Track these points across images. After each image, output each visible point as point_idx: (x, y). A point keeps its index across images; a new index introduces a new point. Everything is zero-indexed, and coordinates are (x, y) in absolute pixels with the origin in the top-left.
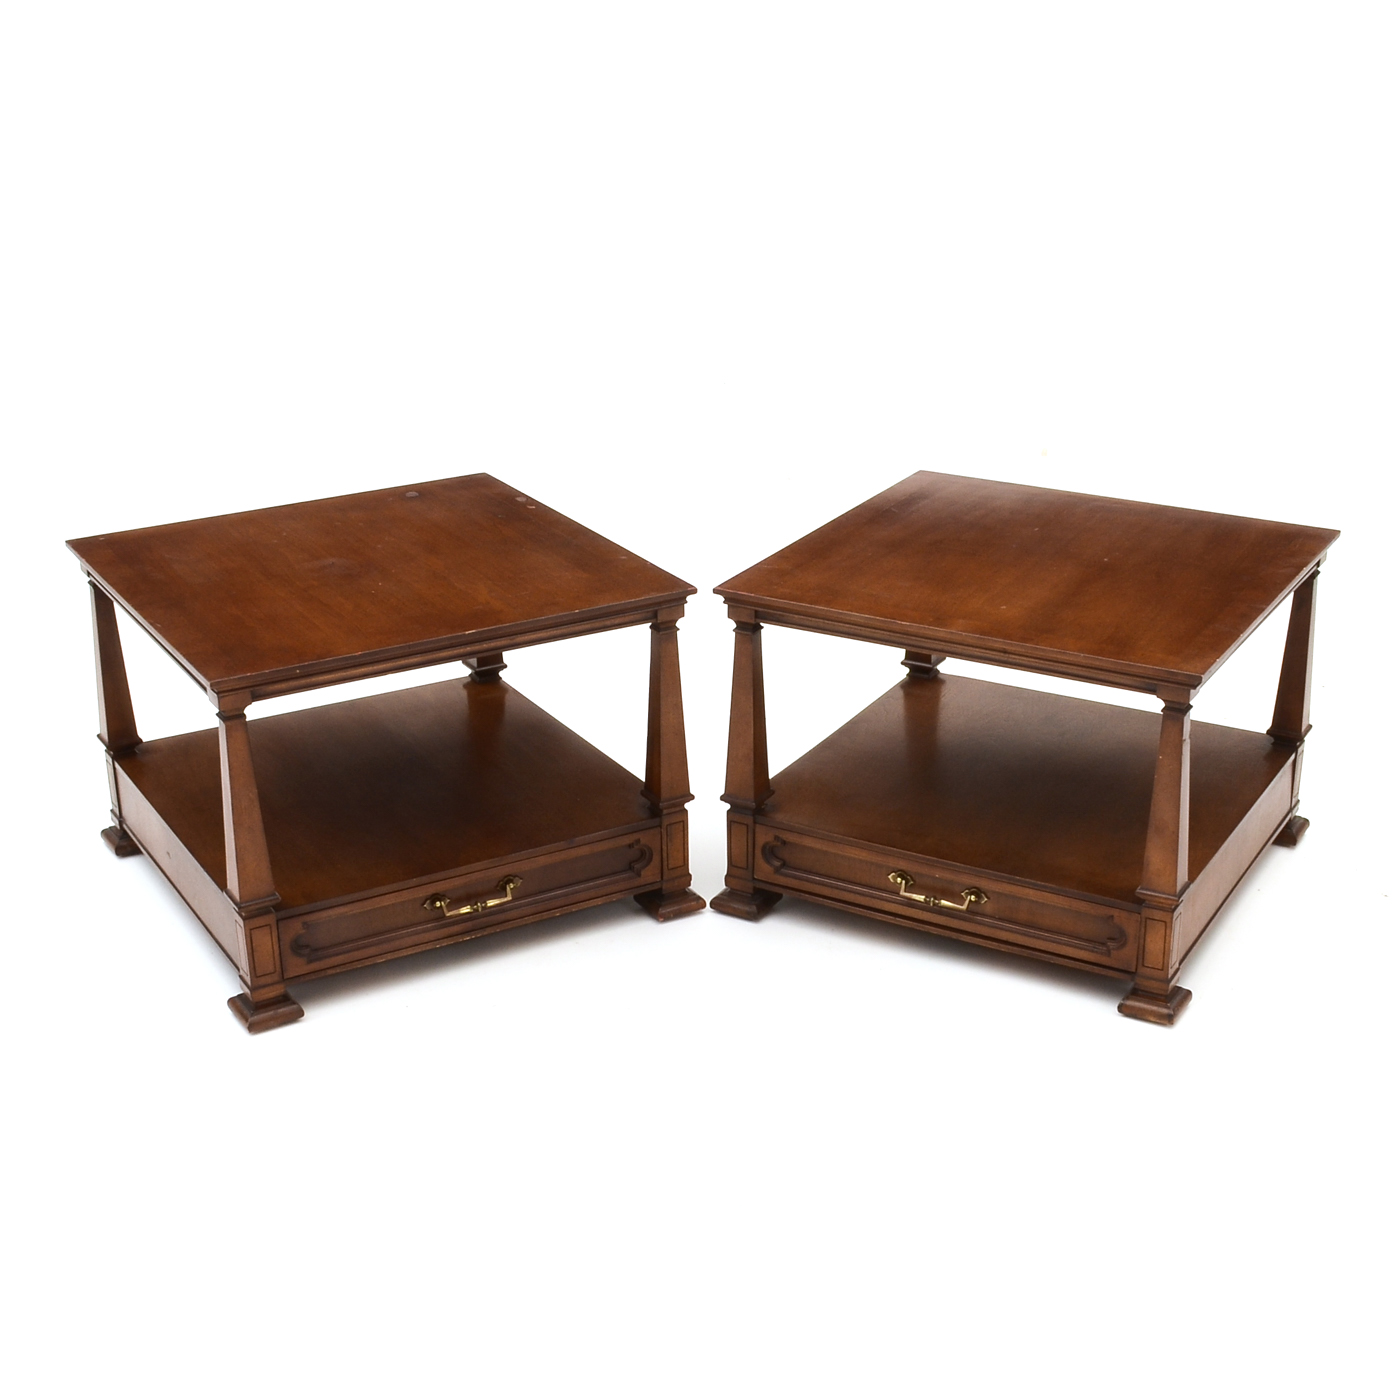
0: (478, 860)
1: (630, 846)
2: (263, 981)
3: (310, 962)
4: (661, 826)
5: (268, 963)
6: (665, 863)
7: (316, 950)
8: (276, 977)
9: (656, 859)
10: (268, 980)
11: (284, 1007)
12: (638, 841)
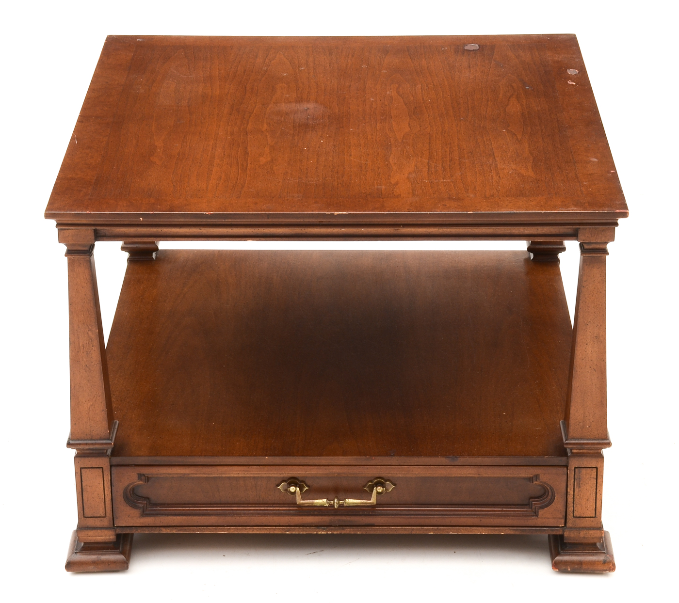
0: (344, 454)
1: (530, 479)
2: (91, 522)
3: (144, 514)
4: (567, 466)
5: (99, 507)
6: (570, 509)
7: (156, 505)
8: (106, 522)
9: (559, 503)
10: (98, 523)
11: (109, 554)
12: (537, 477)
